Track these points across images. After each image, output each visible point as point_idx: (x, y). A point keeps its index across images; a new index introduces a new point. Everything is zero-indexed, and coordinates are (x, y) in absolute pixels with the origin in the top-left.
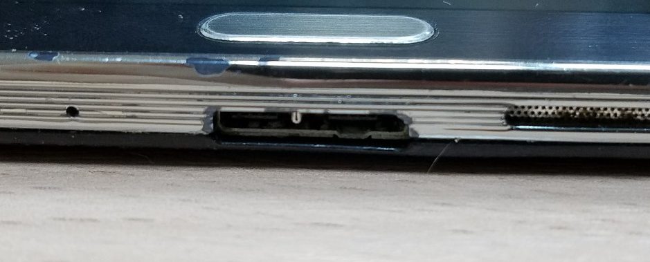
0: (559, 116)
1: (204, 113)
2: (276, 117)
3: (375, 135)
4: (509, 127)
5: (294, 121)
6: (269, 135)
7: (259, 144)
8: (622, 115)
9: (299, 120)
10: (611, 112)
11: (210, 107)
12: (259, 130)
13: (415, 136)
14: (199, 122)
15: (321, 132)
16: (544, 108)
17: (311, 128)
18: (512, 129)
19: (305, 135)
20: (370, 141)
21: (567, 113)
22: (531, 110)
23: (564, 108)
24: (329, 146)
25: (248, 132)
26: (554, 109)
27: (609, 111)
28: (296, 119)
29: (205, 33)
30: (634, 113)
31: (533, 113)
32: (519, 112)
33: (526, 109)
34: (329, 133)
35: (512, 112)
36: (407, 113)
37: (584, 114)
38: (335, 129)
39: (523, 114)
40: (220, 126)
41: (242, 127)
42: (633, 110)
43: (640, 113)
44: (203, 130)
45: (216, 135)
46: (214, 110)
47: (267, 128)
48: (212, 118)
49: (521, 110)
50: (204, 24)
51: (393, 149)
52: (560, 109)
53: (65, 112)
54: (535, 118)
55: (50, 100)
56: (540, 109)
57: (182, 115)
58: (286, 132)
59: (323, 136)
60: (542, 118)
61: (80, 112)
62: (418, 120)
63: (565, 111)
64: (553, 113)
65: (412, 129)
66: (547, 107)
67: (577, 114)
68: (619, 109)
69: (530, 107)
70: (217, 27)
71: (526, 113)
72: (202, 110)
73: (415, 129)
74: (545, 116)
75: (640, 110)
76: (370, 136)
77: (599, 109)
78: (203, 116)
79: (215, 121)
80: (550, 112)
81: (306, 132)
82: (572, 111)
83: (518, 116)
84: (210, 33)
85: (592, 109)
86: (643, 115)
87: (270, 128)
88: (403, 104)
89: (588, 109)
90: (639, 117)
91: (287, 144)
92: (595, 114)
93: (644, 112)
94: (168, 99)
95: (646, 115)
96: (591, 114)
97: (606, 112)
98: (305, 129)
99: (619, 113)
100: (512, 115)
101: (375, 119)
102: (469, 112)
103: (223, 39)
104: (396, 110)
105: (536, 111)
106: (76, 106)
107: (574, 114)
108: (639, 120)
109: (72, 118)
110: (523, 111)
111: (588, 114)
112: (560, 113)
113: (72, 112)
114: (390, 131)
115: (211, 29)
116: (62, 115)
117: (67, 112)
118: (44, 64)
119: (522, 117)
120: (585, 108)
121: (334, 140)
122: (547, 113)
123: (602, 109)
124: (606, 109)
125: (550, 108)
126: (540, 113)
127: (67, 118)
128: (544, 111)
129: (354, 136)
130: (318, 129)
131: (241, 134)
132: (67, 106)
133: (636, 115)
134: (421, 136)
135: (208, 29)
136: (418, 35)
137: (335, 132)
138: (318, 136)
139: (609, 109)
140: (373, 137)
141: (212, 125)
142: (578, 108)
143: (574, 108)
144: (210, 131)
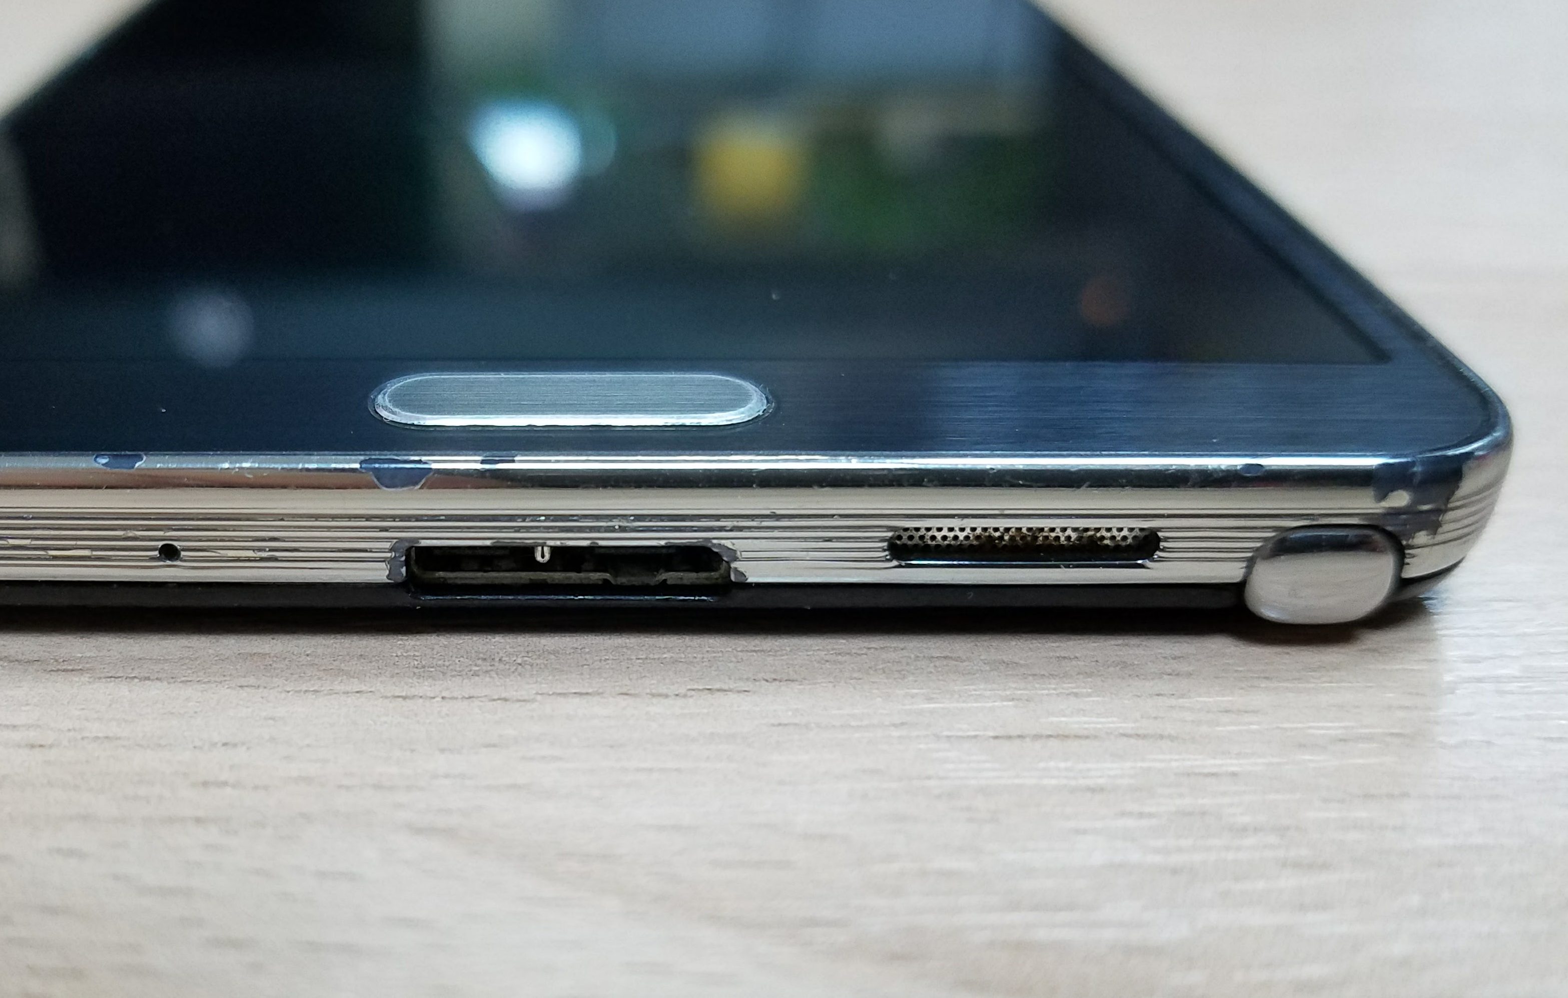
0: (975, 543)
1: (391, 550)
2: (507, 552)
3: (671, 577)
4: (895, 563)
5: (539, 558)
6: (497, 582)
7: (483, 597)
8: (1080, 538)
9: (547, 557)
10: (1060, 534)
11: (400, 539)
12: (479, 574)
13: (741, 579)
14: (383, 565)
15: (582, 575)
16: (951, 529)
17: (565, 569)
18: (900, 566)
19: (557, 582)
20: (664, 588)
21: (990, 536)
22: (930, 534)
23: (985, 529)
24: (599, 598)
25: (461, 578)
26: (968, 531)
27: (1058, 533)
28: (542, 556)
29: (384, 414)
30: (1098, 535)
31: (933, 538)
32: (911, 538)
33: (922, 532)
34: (596, 577)
35: (900, 538)
36: (727, 543)
37: (1018, 538)
38: (605, 571)
39: (916, 541)
40: (415, 569)
41: (453, 571)
42: (1098, 530)
43: (1108, 535)
44: (388, 577)
45: (411, 584)
46: (407, 545)
47: (493, 571)
48: (403, 558)
49: (914, 533)
50: (380, 397)
51: (705, 598)
52: (979, 531)
53: (156, 553)
54: (938, 546)
55: (131, 534)
56: (945, 532)
57: (356, 555)
58: (525, 576)
59: (585, 582)
60: (949, 546)
61: (183, 553)
62: (745, 555)
63: (987, 534)
64: (967, 538)
65: (736, 569)
66: (957, 529)
67: (1006, 538)
68: (1075, 530)
69: (928, 529)
70: (402, 401)
71: (922, 538)
72: (388, 545)
73: (742, 570)
74: (953, 543)
75: (1109, 530)
76: (665, 580)
77: (1042, 530)
78: (389, 555)
79: (407, 563)
80: (961, 536)
81: (558, 576)
82: (997, 534)
83: (909, 543)
84: (393, 413)
85: (1029, 529)
86: (1113, 538)
87: (498, 571)
88: (721, 529)
89: (1024, 530)
90: (1107, 542)
91: (529, 597)
92: (1035, 538)
93: (1115, 533)
94: (329, 528)
95: (1119, 538)
96: (1029, 539)
97: (1053, 535)
98: (555, 571)
99: (1074, 536)
100: (898, 542)
101: (671, 551)
102: (829, 540)
103: (416, 423)
104: (708, 539)
105: (939, 535)
106: (175, 543)
107: (1001, 538)
108: (1107, 545)
109: (169, 563)
110: (917, 535)
111: (1023, 538)
112: (978, 537)
113: (169, 552)
114: (697, 572)
115: (397, 406)
116: (152, 559)
117: (160, 553)
118: (121, 471)
119: (916, 545)
120: (1019, 529)
121: (604, 588)
122: (956, 538)
123: (1046, 529)
124: (1052, 530)
125: (962, 530)
126: (945, 538)
127: (161, 563)
128: (951, 534)
129: (637, 580)
130: (579, 571)
131: (450, 582)
132: (160, 544)
133: (1103, 538)
134: (751, 580)
135: (389, 405)
136: (742, 410)
137: (607, 576)
138: (578, 582)
139: (1058, 530)
140: (669, 582)
141: (404, 570)
142: (1007, 530)
143: (1001, 529)
144: (400, 579)
